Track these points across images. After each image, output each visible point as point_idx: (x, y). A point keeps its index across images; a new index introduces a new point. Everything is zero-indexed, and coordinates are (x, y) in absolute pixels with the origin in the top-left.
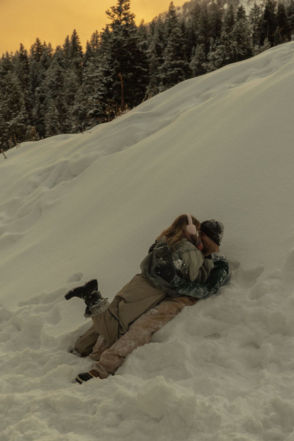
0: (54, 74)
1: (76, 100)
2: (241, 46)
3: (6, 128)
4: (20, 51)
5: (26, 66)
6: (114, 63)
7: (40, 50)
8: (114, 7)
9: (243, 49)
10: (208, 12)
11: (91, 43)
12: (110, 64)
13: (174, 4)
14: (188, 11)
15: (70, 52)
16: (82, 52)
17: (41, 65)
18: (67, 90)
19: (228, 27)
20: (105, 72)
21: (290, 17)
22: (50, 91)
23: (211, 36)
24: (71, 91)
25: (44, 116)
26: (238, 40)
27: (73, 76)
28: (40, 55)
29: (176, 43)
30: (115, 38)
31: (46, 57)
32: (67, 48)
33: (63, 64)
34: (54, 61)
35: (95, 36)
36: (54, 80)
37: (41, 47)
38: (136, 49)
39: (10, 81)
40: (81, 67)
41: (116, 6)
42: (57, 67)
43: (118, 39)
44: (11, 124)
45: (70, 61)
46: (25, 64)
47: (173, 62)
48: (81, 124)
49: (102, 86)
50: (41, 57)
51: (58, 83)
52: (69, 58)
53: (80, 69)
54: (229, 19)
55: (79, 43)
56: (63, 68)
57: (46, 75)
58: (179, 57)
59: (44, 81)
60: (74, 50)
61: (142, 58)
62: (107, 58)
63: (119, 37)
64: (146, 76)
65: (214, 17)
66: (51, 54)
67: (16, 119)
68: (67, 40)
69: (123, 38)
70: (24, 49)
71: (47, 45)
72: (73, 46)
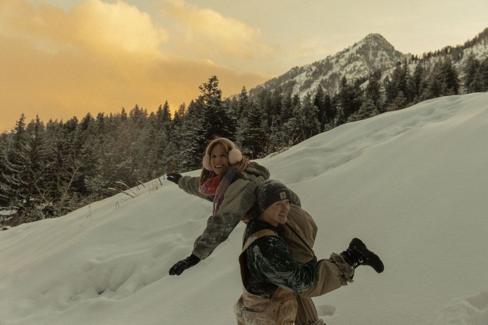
0: (148, 133)
3: (116, 170)
4: (122, 113)
6: (207, 125)
7: (137, 114)
8: (205, 84)
9: (310, 122)
11: (178, 112)
12: (203, 125)
13: (246, 88)
14: (253, 95)
15: (162, 117)
16: (171, 118)
17: (137, 125)
18: (158, 146)
19: (287, 109)
20: (199, 131)
22: (144, 146)
23: (273, 114)
24: (160, 147)
26: (306, 115)
27: (163, 135)
28: (137, 118)
31: (142, 120)
32: (159, 114)
33: (155, 126)
34: (148, 123)
35: (182, 107)
36: (148, 137)
37: (139, 112)
38: (225, 116)
40: (170, 129)
41: (207, 84)
42: (151, 128)
44: (120, 167)
45: (161, 124)
47: (252, 129)
49: (195, 143)
50: (138, 120)
51: (151, 140)
52: (160, 122)
53: (169, 131)
54: (287, 102)
55: (169, 111)
56: (156, 129)
58: (257, 126)
60: (165, 115)
61: (229, 123)
62: (201, 121)
63: (213, 105)
65: (276, 100)
66: (146, 118)
68: (160, 108)
70: (125, 112)
71: (144, 111)
72: (164, 113)
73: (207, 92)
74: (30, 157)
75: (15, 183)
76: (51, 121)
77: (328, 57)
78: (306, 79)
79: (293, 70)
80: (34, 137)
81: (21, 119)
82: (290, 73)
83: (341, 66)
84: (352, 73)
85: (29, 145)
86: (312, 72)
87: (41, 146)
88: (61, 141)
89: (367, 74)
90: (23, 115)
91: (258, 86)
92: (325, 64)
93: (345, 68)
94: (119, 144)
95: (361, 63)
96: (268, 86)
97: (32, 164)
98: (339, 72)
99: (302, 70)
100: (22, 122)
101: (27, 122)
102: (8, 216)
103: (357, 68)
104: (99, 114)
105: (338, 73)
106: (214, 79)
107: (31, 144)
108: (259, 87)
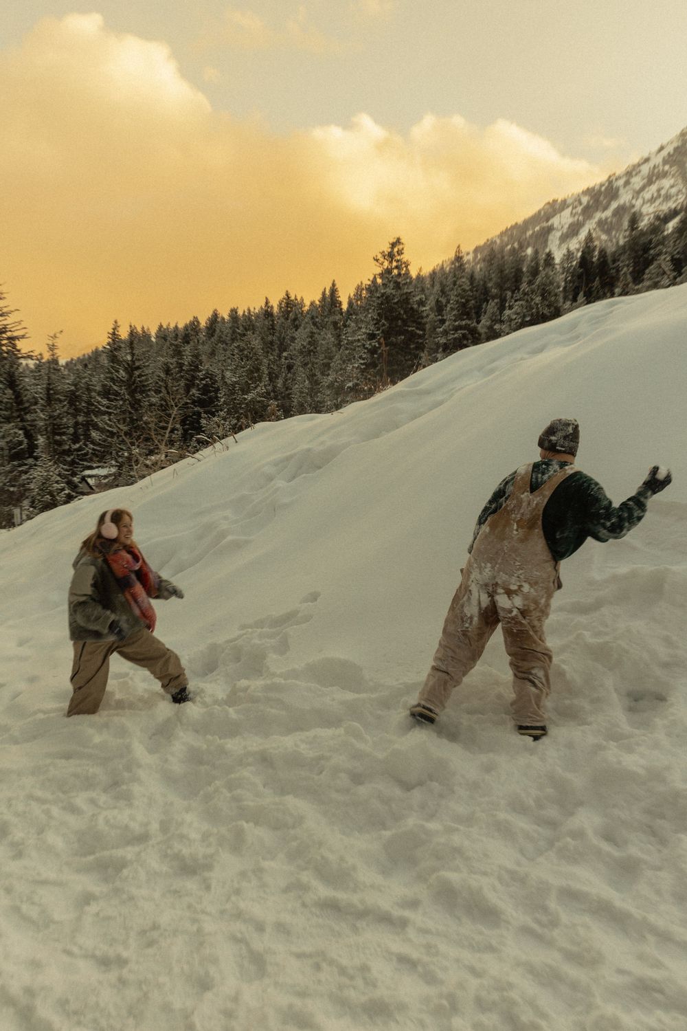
0: (306, 336)
1: (332, 370)
2: (547, 303)
3: (243, 403)
4: (265, 307)
5: (271, 325)
6: (381, 323)
7: (289, 305)
8: (383, 252)
9: (549, 306)
10: (506, 258)
11: (354, 297)
12: (375, 324)
13: (462, 248)
14: (479, 257)
15: (328, 308)
16: (341, 309)
17: (291, 324)
18: (322, 356)
19: (530, 278)
20: (369, 334)
21: (615, 265)
22: (300, 357)
23: (508, 289)
24: (326, 357)
25: (291, 389)
26: (542, 295)
27: (329, 339)
28: (290, 312)
29: (462, 299)
30: (382, 291)
31: (296, 315)
32: (323, 303)
33: (318, 324)
34: (306, 320)
35: (359, 289)
36: (305, 344)
37: (292, 302)
38: (410, 306)
39: (251, 344)
40: (340, 328)
41: (387, 251)
42: (310, 327)
44: (249, 399)
45: (326, 320)
46: (271, 322)
47: (457, 323)
48: (337, 399)
50: (291, 315)
51: (310, 347)
52: (326, 317)
53: (338, 330)
54: (532, 267)
55: (339, 297)
56: (318, 328)
57: (296, 337)
58: (465, 317)
59: (293, 344)
60: (332, 305)
61: (416, 317)
62: (372, 317)
63: (388, 291)
64: (421, 341)
65: (514, 265)
66: (303, 311)
67: (256, 391)
68: (324, 294)
69: (393, 292)
70: (270, 304)
71: (299, 300)
72: (330, 300)
73: (386, 264)
74: (126, 389)
75: (110, 429)
76: (161, 326)
77: (610, 177)
78: (570, 220)
79: (547, 207)
80: (129, 358)
81: (114, 329)
82: (542, 213)
83: (634, 191)
84: (654, 202)
85: (123, 371)
86: (582, 207)
87: (140, 371)
89: (681, 201)
90: (116, 322)
91: (488, 240)
92: (606, 189)
93: (641, 194)
95: (672, 181)
96: (506, 239)
97: (130, 399)
98: (630, 202)
99: (564, 205)
100: (116, 333)
101: (124, 334)
102: (106, 477)
103: (663, 192)
104: (232, 311)
105: (628, 204)
106: (398, 241)
107: (126, 370)
108: (488, 243)
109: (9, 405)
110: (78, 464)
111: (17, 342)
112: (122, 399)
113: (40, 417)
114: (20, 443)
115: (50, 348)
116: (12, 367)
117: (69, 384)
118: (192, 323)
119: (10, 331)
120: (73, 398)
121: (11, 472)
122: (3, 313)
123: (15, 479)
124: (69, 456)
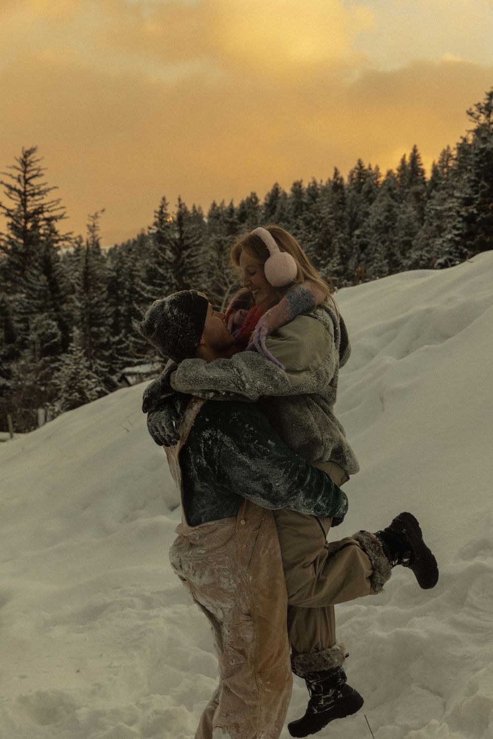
0: (383, 210)
1: (414, 248)
4: (334, 179)
5: (341, 199)
6: (480, 185)
7: (362, 176)
8: (479, 104)
11: (439, 164)
12: (472, 187)
15: (407, 177)
16: (424, 178)
17: (363, 197)
18: (401, 233)
20: (464, 199)
22: (375, 235)
24: (406, 234)
27: (410, 212)
28: (363, 184)
31: (370, 186)
32: (403, 172)
33: (396, 196)
34: (382, 192)
35: (446, 155)
36: (381, 218)
37: (365, 173)
39: (320, 213)
40: (423, 200)
41: (484, 103)
42: (387, 200)
43: (488, 148)
45: (407, 190)
46: (341, 196)
49: (459, 222)
50: (364, 186)
51: (387, 223)
52: (405, 187)
53: (421, 202)
55: (421, 164)
56: (396, 201)
57: (370, 212)
59: (367, 220)
60: (413, 174)
62: (468, 178)
63: (491, 145)
66: (378, 182)
67: (326, 269)
68: (403, 161)
70: (340, 176)
71: (373, 169)
72: (411, 169)
73: (483, 119)
74: (173, 272)
76: (214, 205)
80: (177, 236)
81: (162, 207)
85: (171, 251)
87: (189, 251)
88: (221, 240)
90: (164, 199)
94: (314, 236)
97: (178, 284)
100: (164, 211)
101: (172, 212)
102: (148, 375)
104: (295, 184)
107: (173, 250)
109: (42, 293)
110: (117, 359)
111: (53, 222)
112: (168, 284)
113: (76, 305)
114: (54, 336)
115: (90, 230)
116: (47, 250)
117: (109, 269)
118: (249, 200)
119: (48, 211)
120: (114, 286)
121: (43, 368)
122: (41, 192)
123: (48, 377)
124: (107, 350)
